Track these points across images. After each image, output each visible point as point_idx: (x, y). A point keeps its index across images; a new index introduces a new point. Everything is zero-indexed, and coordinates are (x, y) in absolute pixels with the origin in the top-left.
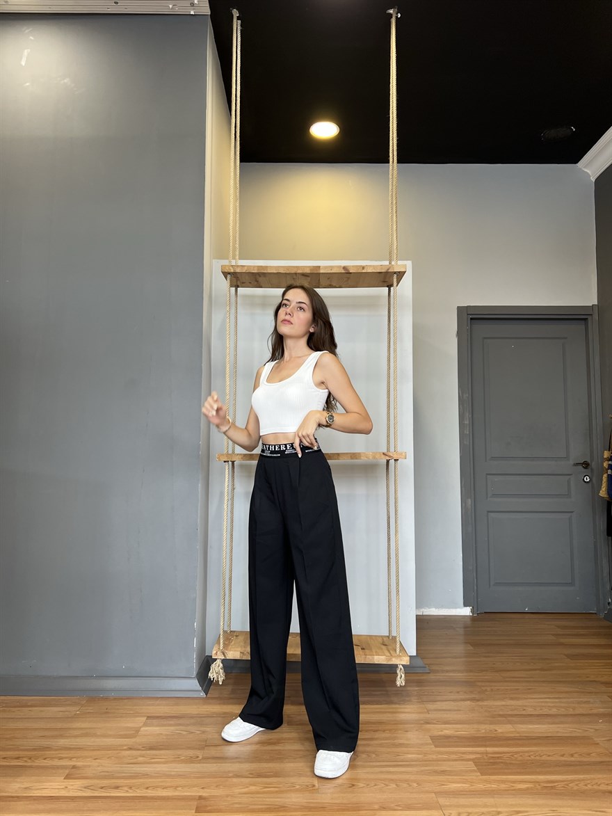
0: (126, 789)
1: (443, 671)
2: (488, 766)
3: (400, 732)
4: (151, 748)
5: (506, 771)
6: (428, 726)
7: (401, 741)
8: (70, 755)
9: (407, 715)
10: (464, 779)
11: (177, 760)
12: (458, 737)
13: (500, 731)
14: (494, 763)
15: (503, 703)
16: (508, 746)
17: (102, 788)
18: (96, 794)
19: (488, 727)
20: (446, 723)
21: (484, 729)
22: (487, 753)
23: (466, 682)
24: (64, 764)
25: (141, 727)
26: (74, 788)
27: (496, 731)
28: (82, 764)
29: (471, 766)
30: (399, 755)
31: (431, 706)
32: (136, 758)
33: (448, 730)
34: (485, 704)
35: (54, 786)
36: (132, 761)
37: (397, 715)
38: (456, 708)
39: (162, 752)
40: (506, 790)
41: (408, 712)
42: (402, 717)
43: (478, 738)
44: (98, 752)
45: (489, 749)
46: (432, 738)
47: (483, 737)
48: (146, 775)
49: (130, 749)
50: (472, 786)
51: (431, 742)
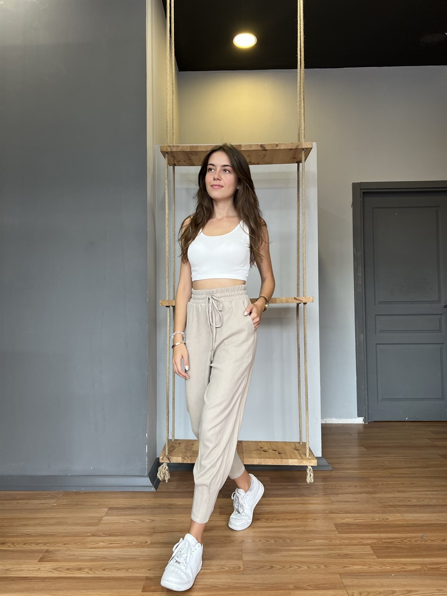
0: (87, 570)
1: (343, 469)
2: (383, 550)
3: (310, 520)
4: (110, 535)
5: (398, 554)
6: (332, 515)
7: (311, 529)
8: (45, 541)
9: (315, 506)
10: (363, 561)
11: (130, 545)
12: (357, 525)
13: (391, 519)
14: (387, 548)
15: (392, 495)
16: (398, 532)
17: (68, 569)
18: (62, 575)
19: (380, 515)
20: (347, 512)
21: (378, 518)
22: (381, 539)
23: (362, 478)
24: (39, 548)
25: (103, 517)
26: (46, 570)
27: (388, 519)
28: (54, 548)
29: (369, 549)
30: (309, 541)
31: (334, 498)
32: (98, 543)
33: (348, 519)
34: (378, 496)
35: (29, 568)
36: (94, 546)
37: (308, 506)
38: (355, 500)
39: (118, 538)
40: (399, 572)
41: (316, 503)
42: (312, 507)
43: (373, 525)
44: (67, 539)
45: (383, 535)
46: (336, 525)
47: (378, 525)
48: (104, 559)
49: (93, 535)
50: (370, 567)
51: (335, 529)
